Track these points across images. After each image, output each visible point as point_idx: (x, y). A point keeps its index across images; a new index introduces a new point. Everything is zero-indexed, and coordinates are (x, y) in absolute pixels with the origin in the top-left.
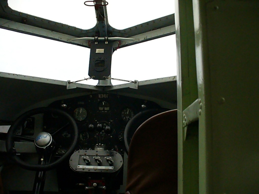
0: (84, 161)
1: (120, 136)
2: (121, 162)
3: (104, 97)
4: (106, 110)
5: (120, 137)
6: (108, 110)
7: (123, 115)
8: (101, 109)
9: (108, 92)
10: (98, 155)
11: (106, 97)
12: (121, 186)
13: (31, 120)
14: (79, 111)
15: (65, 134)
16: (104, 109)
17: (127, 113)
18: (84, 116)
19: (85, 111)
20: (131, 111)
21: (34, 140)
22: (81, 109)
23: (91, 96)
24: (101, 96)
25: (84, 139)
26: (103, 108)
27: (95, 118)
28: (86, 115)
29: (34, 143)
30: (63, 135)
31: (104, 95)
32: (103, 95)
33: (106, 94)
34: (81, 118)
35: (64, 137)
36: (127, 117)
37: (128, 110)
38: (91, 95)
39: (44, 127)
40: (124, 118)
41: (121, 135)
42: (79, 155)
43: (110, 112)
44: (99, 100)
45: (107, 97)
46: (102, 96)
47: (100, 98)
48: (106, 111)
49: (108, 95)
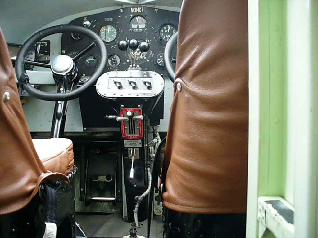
0: (114, 84)
1: (159, 59)
2: (162, 84)
3: (137, 12)
4: (141, 27)
5: (159, 61)
6: (143, 28)
7: (163, 34)
8: (134, 26)
9: (143, 5)
10: (132, 77)
11: (140, 12)
12: (161, 120)
13: (46, 45)
14: (107, 30)
15: (90, 59)
16: (138, 27)
17: (167, 31)
18: (113, 36)
19: (114, 30)
20: (172, 29)
21: (50, 66)
22: (109, 27)
23: (122, 11)
24: (134, 10)
25: (114, 65)
26: (137, 25)
27: (127, 38)
28: (116, 34)
29: (51, 69)
30: (87, 61)
31: (138, 8)
32: (136, 8)
33: (140, 8)
34: (110, 39)
35: (88, 62)
36: (168, 35)
37: (168, 27)
38: (121, 9)
39: (63, 51)
40: (164, 37)
41: (161, 58)
42: (108, 78)
43: (146, 30)
44: (131, 15)
45: (142, 11)
46: (136, 10)
47: (133, 13)
48: (141, 29)
49: (143, 8)
